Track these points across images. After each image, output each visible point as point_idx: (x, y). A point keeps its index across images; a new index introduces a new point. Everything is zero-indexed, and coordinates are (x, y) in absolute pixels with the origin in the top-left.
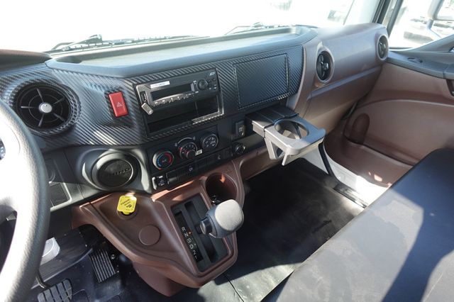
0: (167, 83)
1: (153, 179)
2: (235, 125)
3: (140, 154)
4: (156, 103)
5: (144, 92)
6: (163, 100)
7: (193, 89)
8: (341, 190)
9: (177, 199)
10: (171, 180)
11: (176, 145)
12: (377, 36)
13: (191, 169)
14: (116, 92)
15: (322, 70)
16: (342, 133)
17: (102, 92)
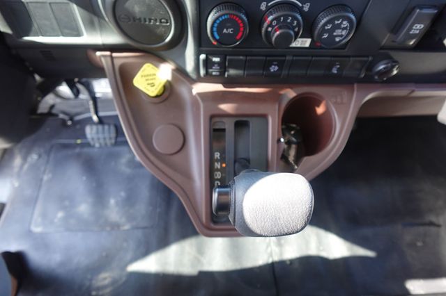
1: (203, 57)
9: (226, 107)
10: (232, 72)
11: (263, 7)
13: (274, 69)
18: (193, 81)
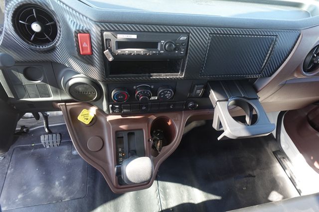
0: (134, 37)
1: (111, 106)
2: (194, 86)
4: (119, 51)
5: (110, 40)
6: (127, 51)
7: (159, 48)
8: (279, 156)
9: (123, 127)
11: (135, 87)
13: (144, 108)
14: (85, 33)
15: (312, 62)
16: (306, 114)
18: (108, 115)
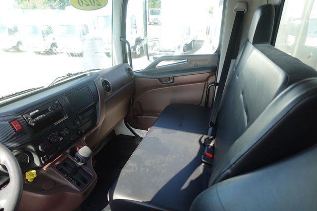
0: (37, 111)
1: (41, 158)
3: (31, 147)
4: (35, 120)
5: (28, 117)
6: (38, 118)
7: (50, 110)
9: (57, 163)
10: (51, 156)
12: (126, 69)
14: (14, 121)
15: (106, 88)
16: (132, 113)
17: (7, 123)
18: (42, 167)
